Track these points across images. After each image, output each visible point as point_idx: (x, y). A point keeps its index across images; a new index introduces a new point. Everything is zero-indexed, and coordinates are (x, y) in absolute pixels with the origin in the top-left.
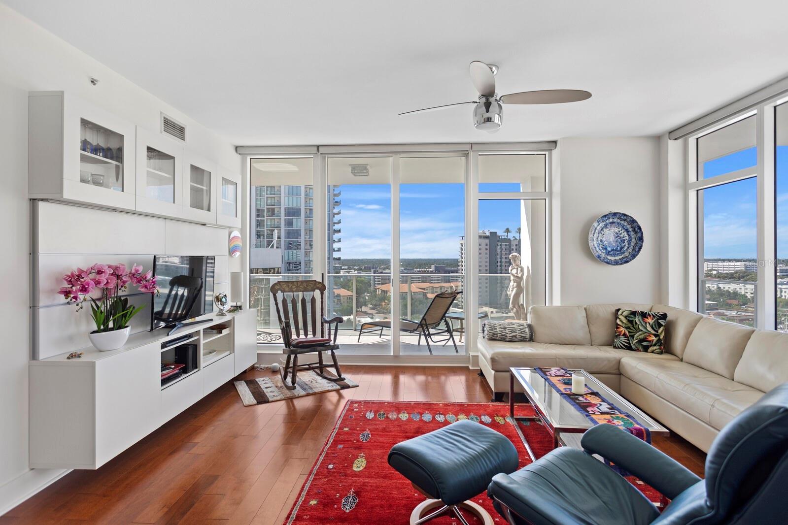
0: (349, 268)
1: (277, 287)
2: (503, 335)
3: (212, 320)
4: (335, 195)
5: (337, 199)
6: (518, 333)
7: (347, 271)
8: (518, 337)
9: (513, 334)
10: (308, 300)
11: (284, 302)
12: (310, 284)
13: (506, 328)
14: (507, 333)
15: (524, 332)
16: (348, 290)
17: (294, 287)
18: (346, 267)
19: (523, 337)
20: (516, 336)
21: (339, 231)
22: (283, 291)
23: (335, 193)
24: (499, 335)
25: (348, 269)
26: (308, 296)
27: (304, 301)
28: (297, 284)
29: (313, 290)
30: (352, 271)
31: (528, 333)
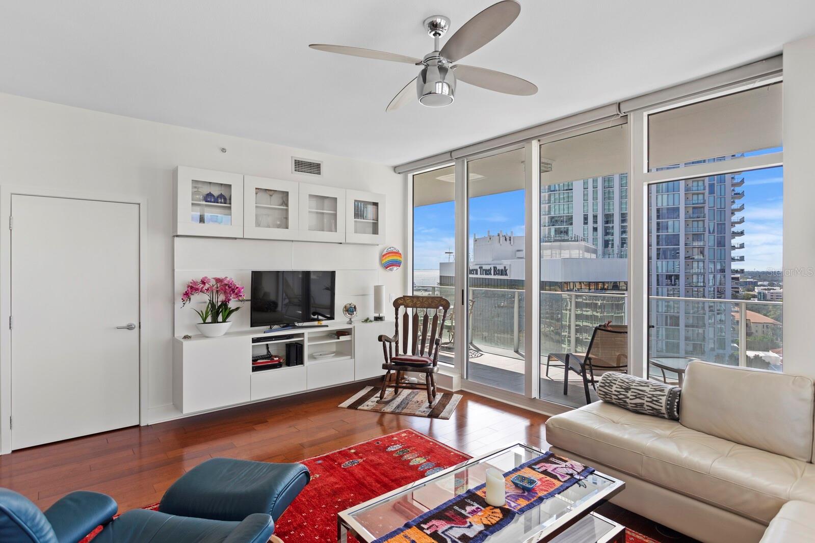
0: (772, 285)
1: (400, 302)
2: (619, 399)
3: (327, 326)
4: (733, 185)
5: (738, 190)
6: (645, 401)
7: (766, 288)
8: (645, 406)
9: (638, 401)
10: (431, 317)
11: (406, 316)
12: (435, 301)
13: (630, 389)
14: (628, 398)
15: (656, 401)
16: (765, 315)
17: (419, 302)
18: (766, 283)
19: (656, 409)
20: (642, 405)
21: (742, 233)
22: (406, 306)
23: (736, 181)
24: (614, 397)
25: (769, 285)
26: (431, 312)
27: (426, 317)
28: (423, 300)
29: (437, 308)
30: (775, 288)
31: (663, 405)
